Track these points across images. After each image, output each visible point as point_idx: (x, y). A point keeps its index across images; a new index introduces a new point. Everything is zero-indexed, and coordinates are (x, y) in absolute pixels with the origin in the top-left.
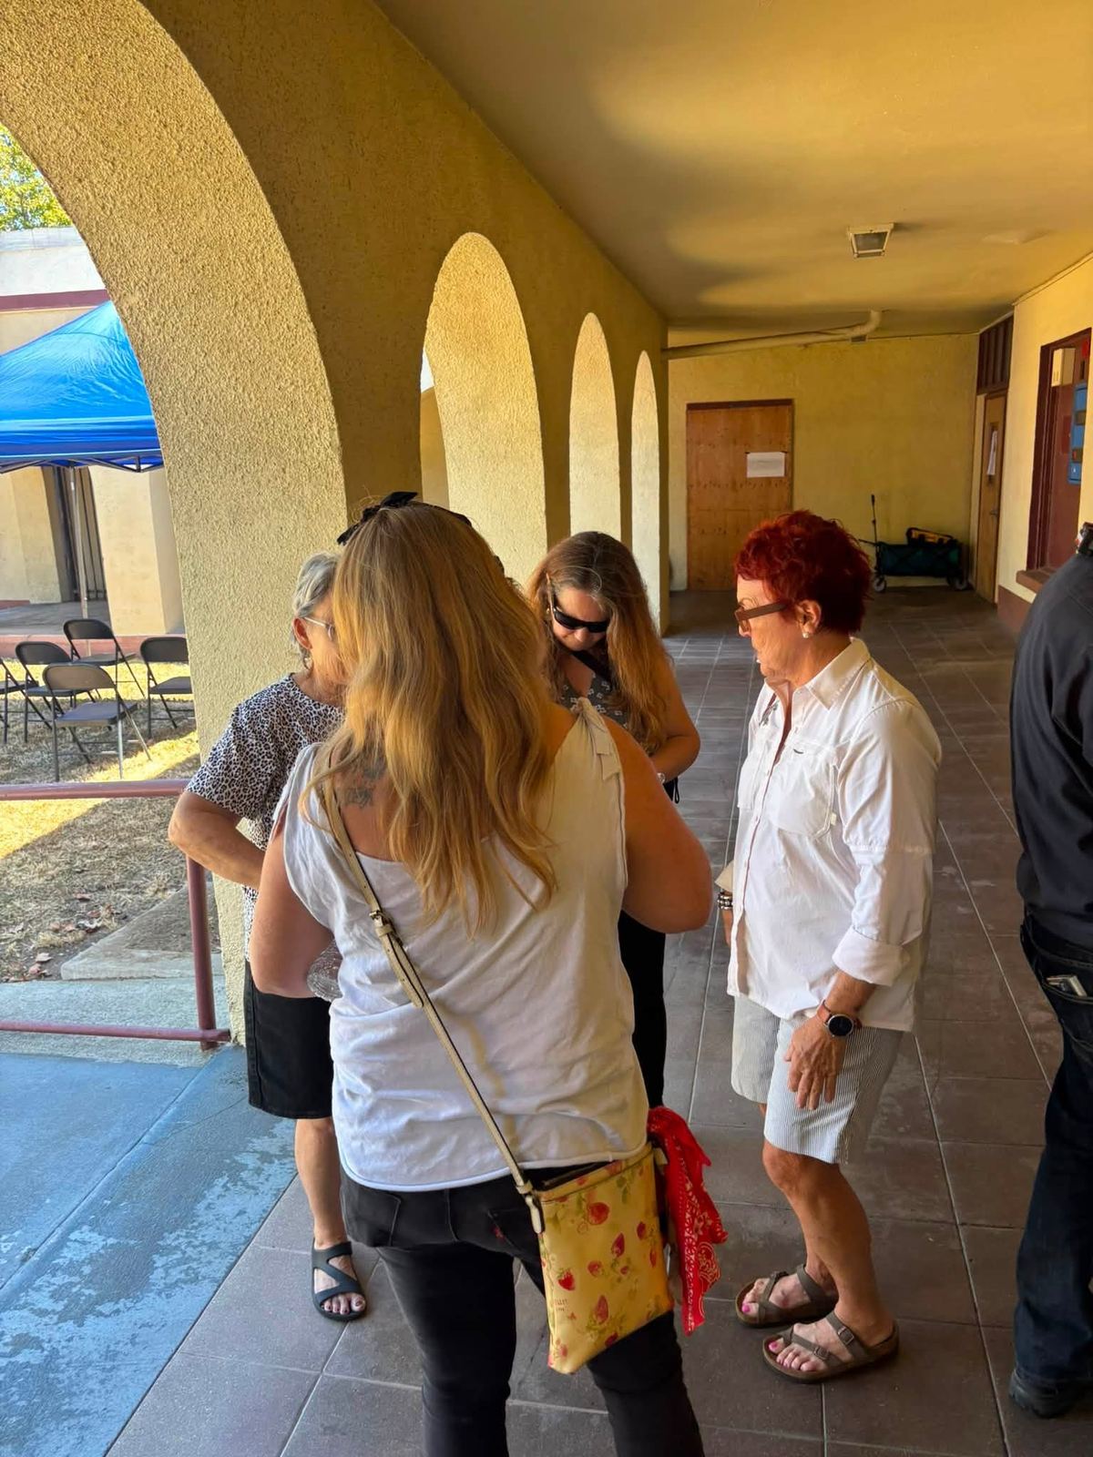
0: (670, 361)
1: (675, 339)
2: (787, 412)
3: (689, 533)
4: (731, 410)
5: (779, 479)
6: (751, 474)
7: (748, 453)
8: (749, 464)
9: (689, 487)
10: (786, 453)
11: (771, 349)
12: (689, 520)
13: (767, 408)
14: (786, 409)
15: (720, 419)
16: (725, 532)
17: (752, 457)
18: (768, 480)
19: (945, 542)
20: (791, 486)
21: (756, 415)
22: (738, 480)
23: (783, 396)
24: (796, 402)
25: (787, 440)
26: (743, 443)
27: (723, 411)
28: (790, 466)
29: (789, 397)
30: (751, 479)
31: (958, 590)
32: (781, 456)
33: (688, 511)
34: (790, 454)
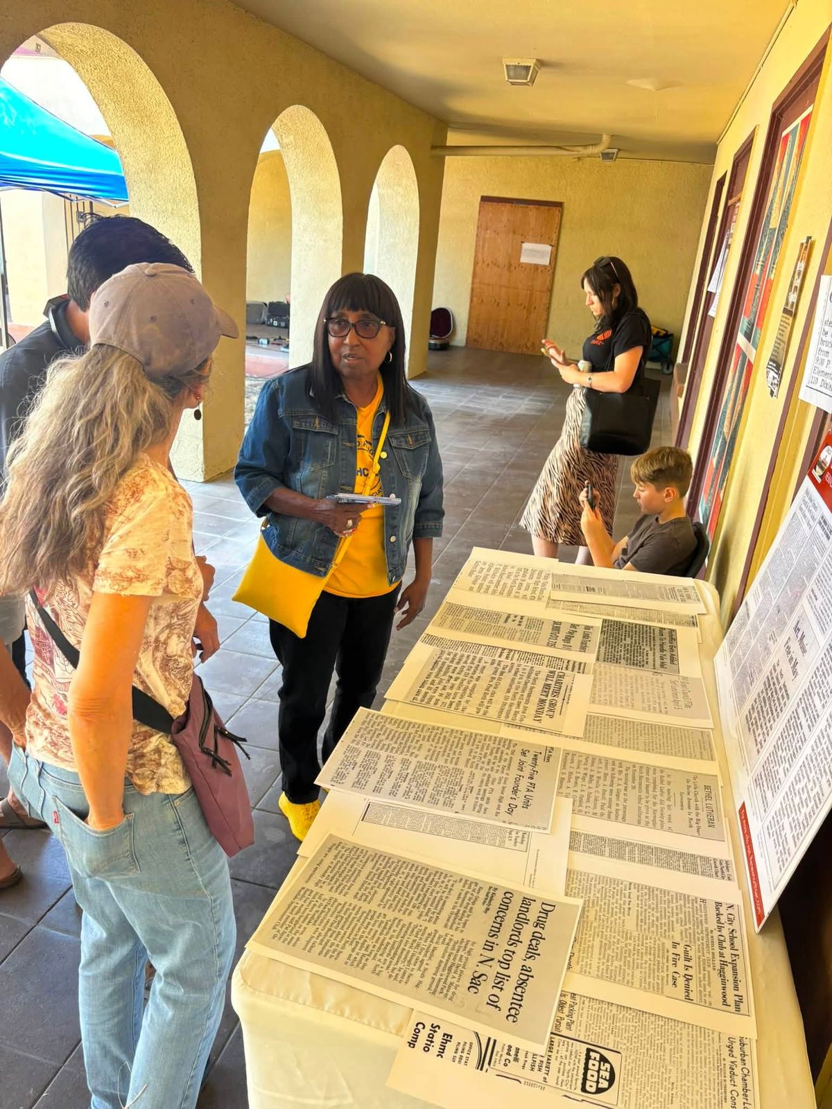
0: (447, 157)
1: (453, 139)
2: (557, 212)
3: (472, 300)
4: (514, 205)
5: (545, 267)
6: (524, 259)
7: (523, 242)
8: (523, 250)
9: (476, 263)
10: (552, 246)
11: (551, 156)
12: (472, 290)
13: (542, 208)
14: (556, 211)
15: (505, 211)
16: (498, 304)
17: (526, 246)
18: (536, 267)
19: (661, 334)
20: (554, 273)
21: (532, 212)
22: (512, 263)
23: (557, 200)
24: (565, 205)
25: (554, 236)
26: (520, 234)
27: (508, 205)
28: (554, 257)
29: (562, 201)
30: (523, 263)
31: (664, 374)
32: (548, 248)
33: (473, 283)
34: (556, 247)
